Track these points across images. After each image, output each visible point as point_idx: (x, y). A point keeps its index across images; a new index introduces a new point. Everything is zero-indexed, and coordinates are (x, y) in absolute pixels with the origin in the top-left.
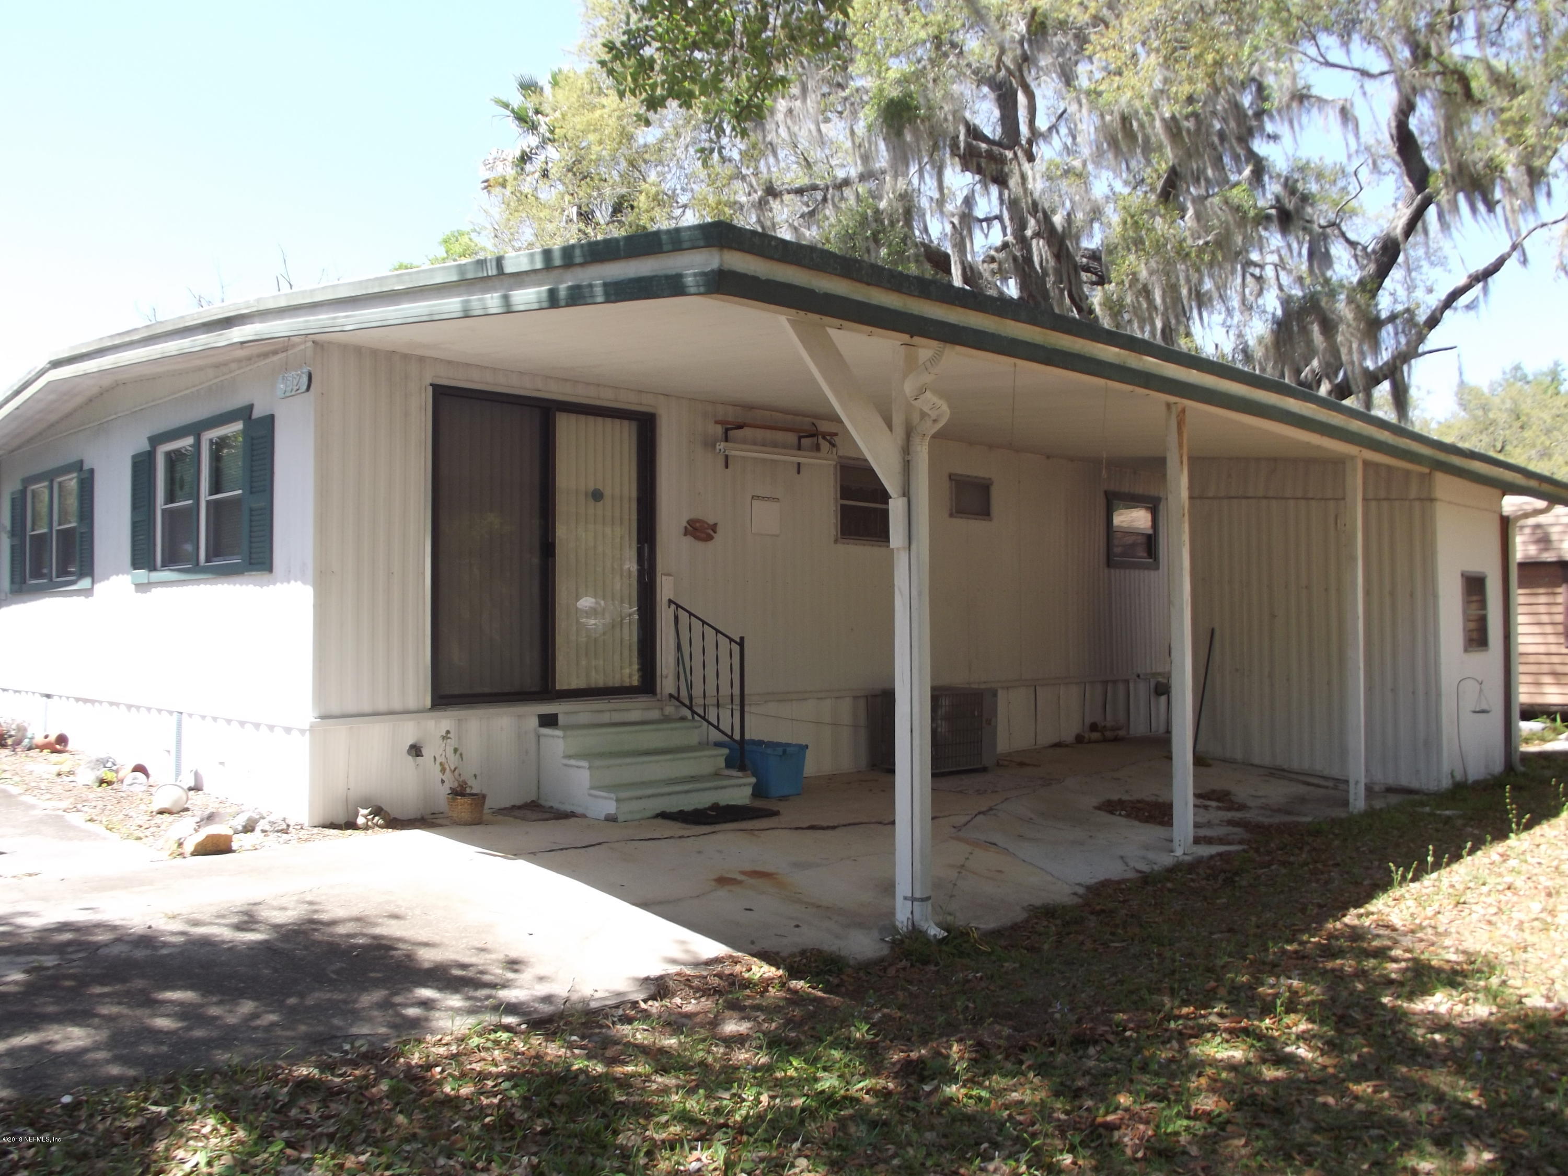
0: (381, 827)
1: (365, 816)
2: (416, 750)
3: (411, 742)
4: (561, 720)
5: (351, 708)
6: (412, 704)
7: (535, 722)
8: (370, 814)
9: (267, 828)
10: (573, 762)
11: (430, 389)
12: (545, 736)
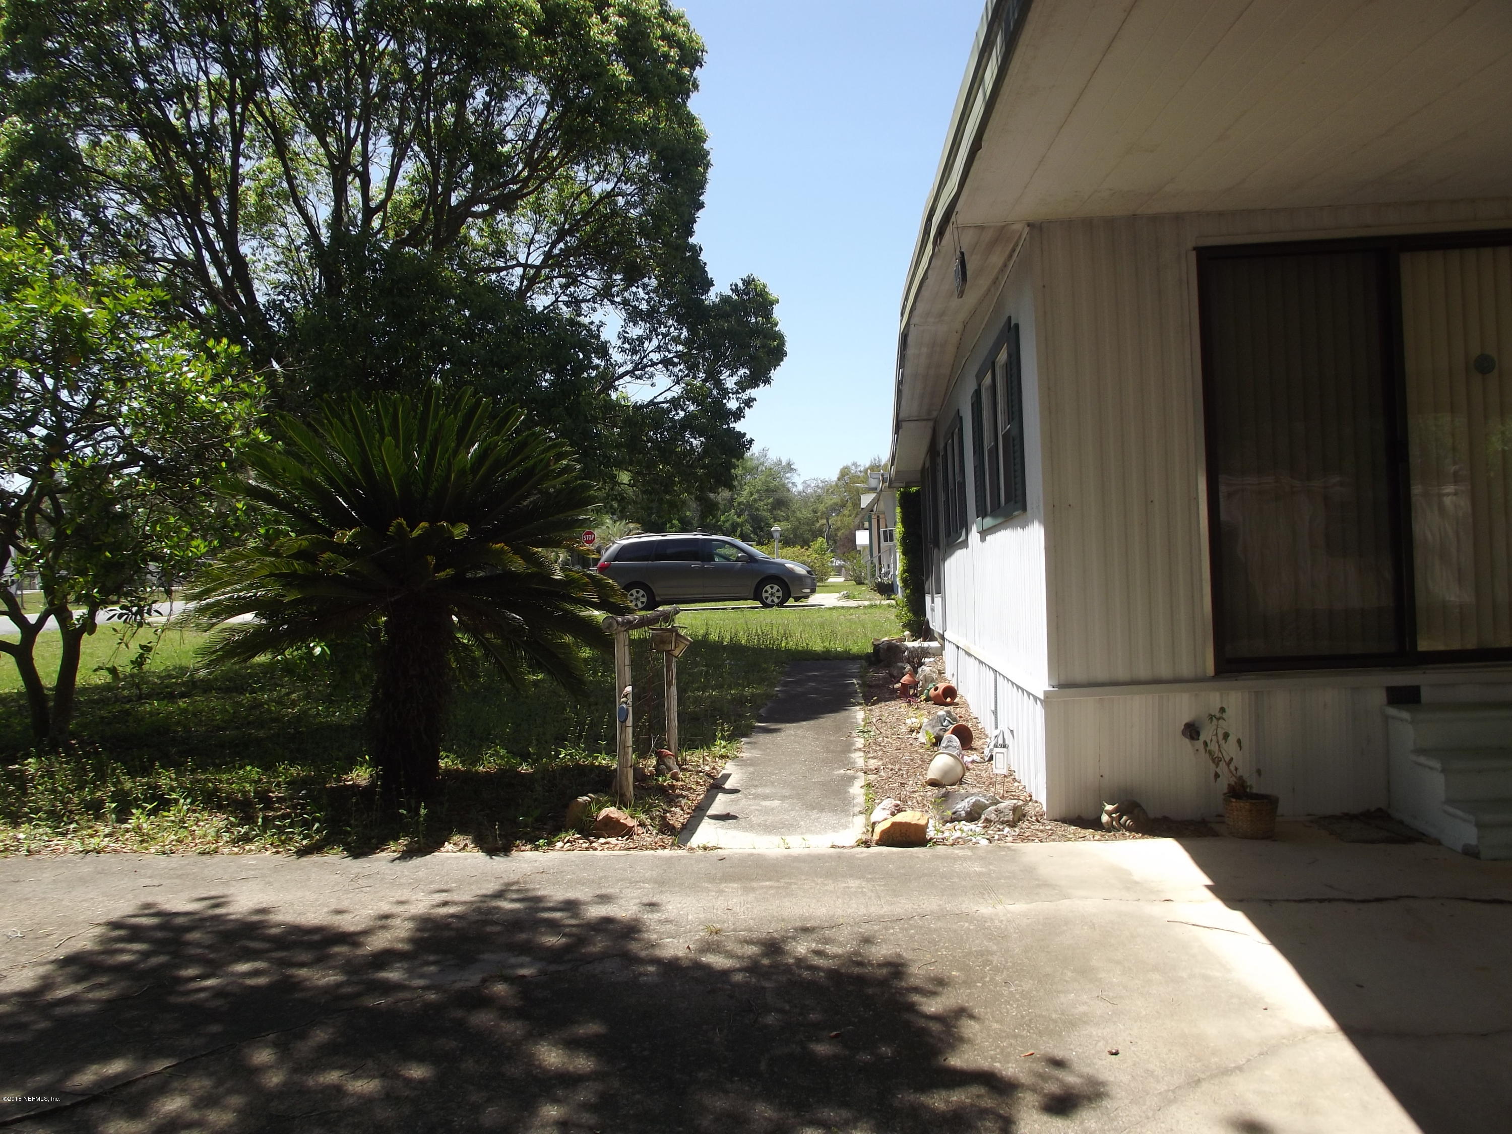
0: (1129, 829)
1: (1110, 814)
2: (1192, 731)
3: (1186, 719)
4: (1426, 695)
5: (1101, 675)
6: (1186, 669)
7: (1378, 698)
8: (1115, 811)
9: (993, 817)
10: (1422, 759)
11: (1193, 256)
12: (1393, 718)
